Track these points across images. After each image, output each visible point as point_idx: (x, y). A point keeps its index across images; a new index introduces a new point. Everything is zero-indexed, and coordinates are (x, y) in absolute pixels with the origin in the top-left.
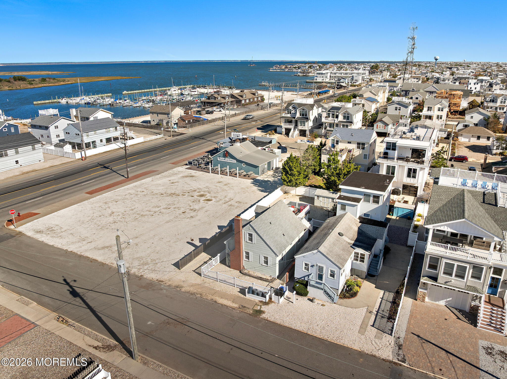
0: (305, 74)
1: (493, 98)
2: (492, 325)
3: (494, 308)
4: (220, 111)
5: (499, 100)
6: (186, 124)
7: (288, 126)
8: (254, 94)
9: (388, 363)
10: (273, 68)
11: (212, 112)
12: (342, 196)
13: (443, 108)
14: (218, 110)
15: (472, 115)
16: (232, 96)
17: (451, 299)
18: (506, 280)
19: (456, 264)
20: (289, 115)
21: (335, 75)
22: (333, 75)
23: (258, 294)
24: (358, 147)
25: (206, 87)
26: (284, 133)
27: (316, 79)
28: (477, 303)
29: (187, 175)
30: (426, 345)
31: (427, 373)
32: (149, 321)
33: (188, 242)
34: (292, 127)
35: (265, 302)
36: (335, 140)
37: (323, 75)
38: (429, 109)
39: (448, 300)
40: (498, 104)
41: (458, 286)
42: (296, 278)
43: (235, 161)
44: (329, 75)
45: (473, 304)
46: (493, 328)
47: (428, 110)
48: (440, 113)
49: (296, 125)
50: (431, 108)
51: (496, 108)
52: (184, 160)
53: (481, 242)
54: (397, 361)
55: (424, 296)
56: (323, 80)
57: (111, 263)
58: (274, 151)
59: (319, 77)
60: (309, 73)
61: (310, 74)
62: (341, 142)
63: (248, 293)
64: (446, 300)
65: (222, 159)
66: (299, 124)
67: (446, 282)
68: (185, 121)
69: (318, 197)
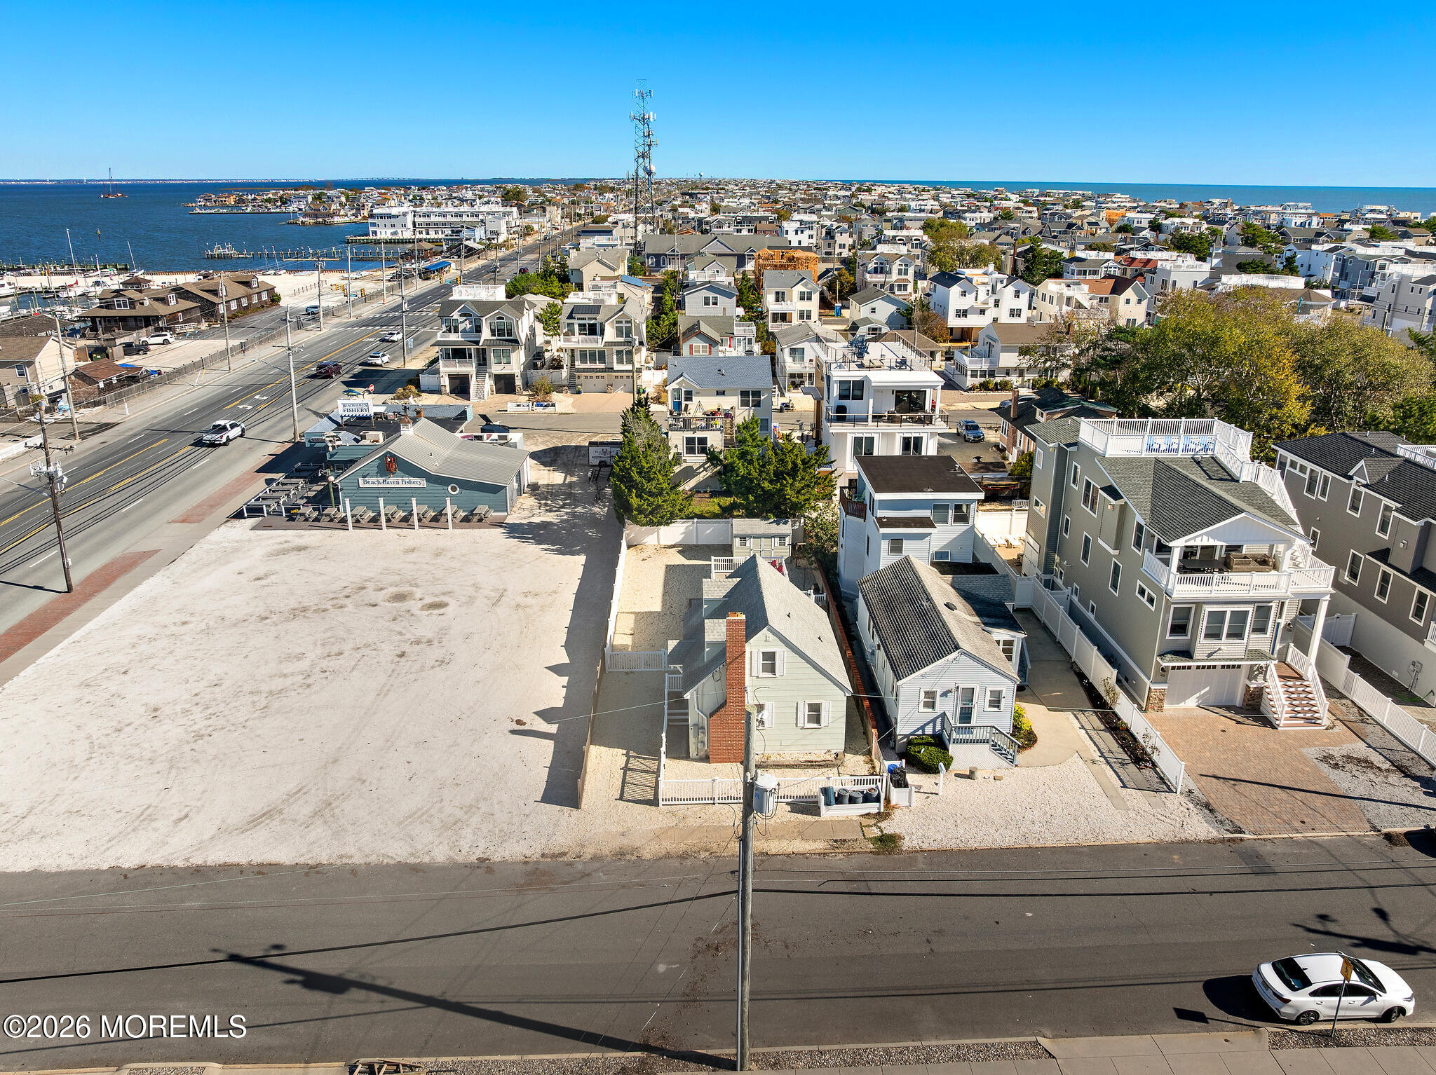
0: (320, 220)
1: (881, 264)
2: (1299, 715)
3: (1289, 683)
4: (166, 342)
5: (895, 268)
6: (101, 391)
7: (459, 368)
8: (247, 284)
9: (1219, 845)
10: (196, 202)
11: (143, 348)
12: (884, 518)
13: (810, 293)
14: (160, 340)
15: (873, 305)
16: (181, 293)
17: (1207, 689)
18: (1289, 624)
19: (1229, 609)
20: (453, 337)
21: (427, 220)
22: (422, 220)
23: (852, 800)
24: (745, 403)
25: (20, 269)
26: (448, 389)
27: (375, 233)
28: (1260, 681)
29: (277, 547)
30: (1242, 787)
31: (1291, 835)
32: (654, 964)
33: (513, 732)
34: (469, 368)
35: (879, 813)
36: (683, 390)
37: (393, 221)
38: (780, 297)
39: (1202, 692)
40: (894, 277)
41: (1231, 657)
42: (899, 737)
43: (422, 483)
44: (410, 218)
45: (1253, 685)
46: (1302, 722)
47: (777, 300)
48: (805, 305)
49: (483, 362)
50: (783, 293)
51: (892, 287)
52: (213, 503)
53: (1240, 558)
54: (1230, 835)
55: (1162, 697)
56: (396, 233)
57: (341, 857)
58: (509, 438)
59: (382, 225)
60: (332, 216)
61: (336, 219)
62: (698, 393)
63: (828, 804)
64: (1198, 695)
65: (375, 482)
66: (492, 358)
67: (1209, 655)
68: (92, 381)
69: (743, 538)
